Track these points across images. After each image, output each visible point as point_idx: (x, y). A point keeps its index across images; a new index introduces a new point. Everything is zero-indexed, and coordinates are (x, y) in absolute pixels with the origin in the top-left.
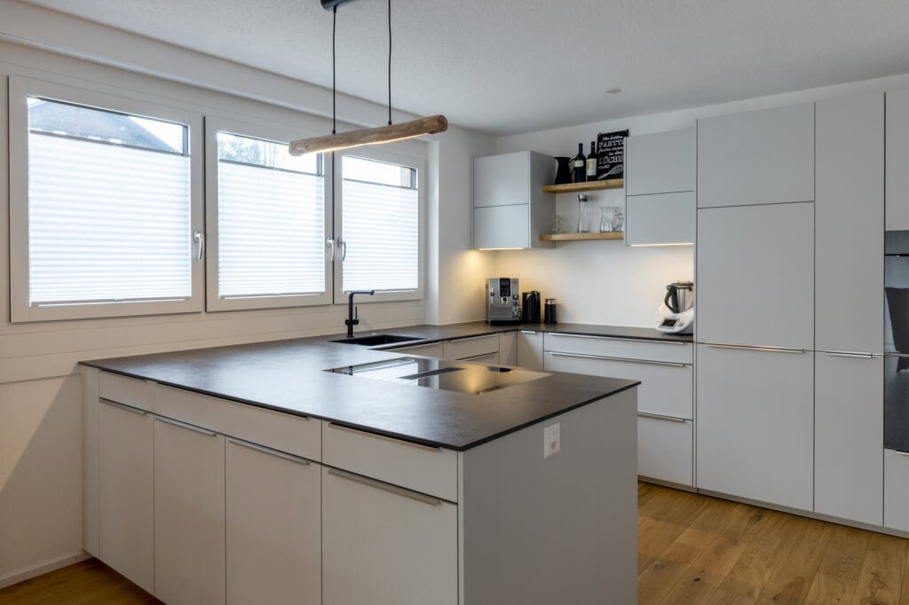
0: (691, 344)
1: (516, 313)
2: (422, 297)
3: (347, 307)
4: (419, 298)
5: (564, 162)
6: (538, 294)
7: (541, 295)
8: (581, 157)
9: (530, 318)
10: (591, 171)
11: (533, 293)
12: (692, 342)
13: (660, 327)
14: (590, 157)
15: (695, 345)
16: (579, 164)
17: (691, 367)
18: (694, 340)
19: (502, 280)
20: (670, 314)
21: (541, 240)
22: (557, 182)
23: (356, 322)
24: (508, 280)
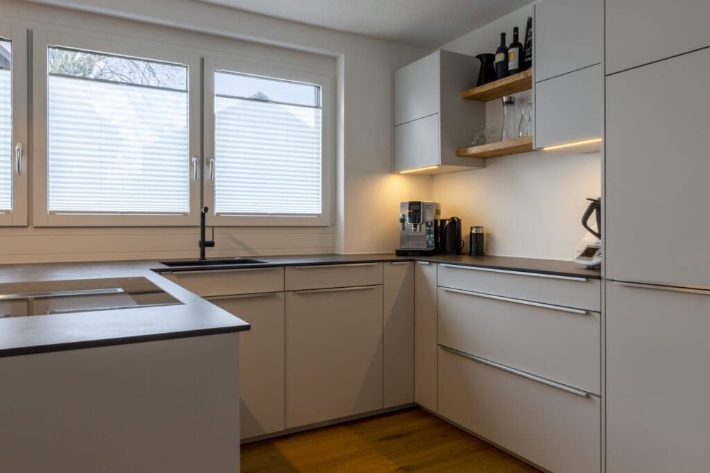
0: (598, 281)
1: (430, 242)
2: (328, 224)
3: (199, 231)
4: (325, 225)
5: (487, 59)
6: (459, 221)
7: (462, 222)
8: (503, 50)
9: (448, 248)
10: (513, 65)
11: (453, 219)
12: (599, 278)
13: (578, 258)
14: (513, 46)
15: (603, 282)
16: (499, 58)
17: (598, 315)
18: (603, 274)
19: (411, 204)
20: (591, 240)
21: (458, 156)
22: (479, 83)
23: (211, 244)
24: (419, 203)
